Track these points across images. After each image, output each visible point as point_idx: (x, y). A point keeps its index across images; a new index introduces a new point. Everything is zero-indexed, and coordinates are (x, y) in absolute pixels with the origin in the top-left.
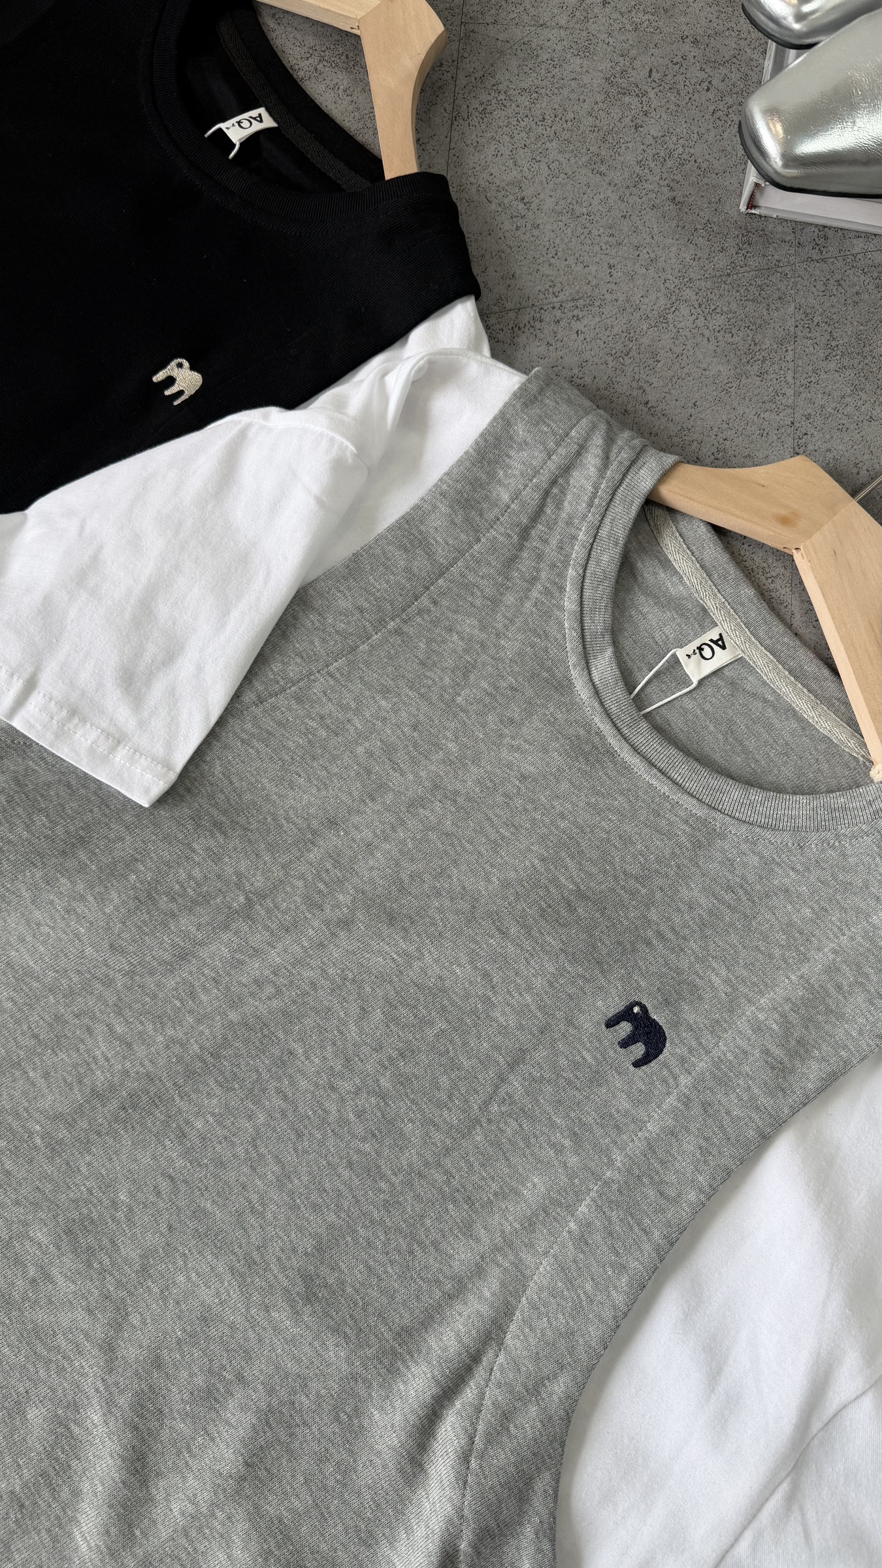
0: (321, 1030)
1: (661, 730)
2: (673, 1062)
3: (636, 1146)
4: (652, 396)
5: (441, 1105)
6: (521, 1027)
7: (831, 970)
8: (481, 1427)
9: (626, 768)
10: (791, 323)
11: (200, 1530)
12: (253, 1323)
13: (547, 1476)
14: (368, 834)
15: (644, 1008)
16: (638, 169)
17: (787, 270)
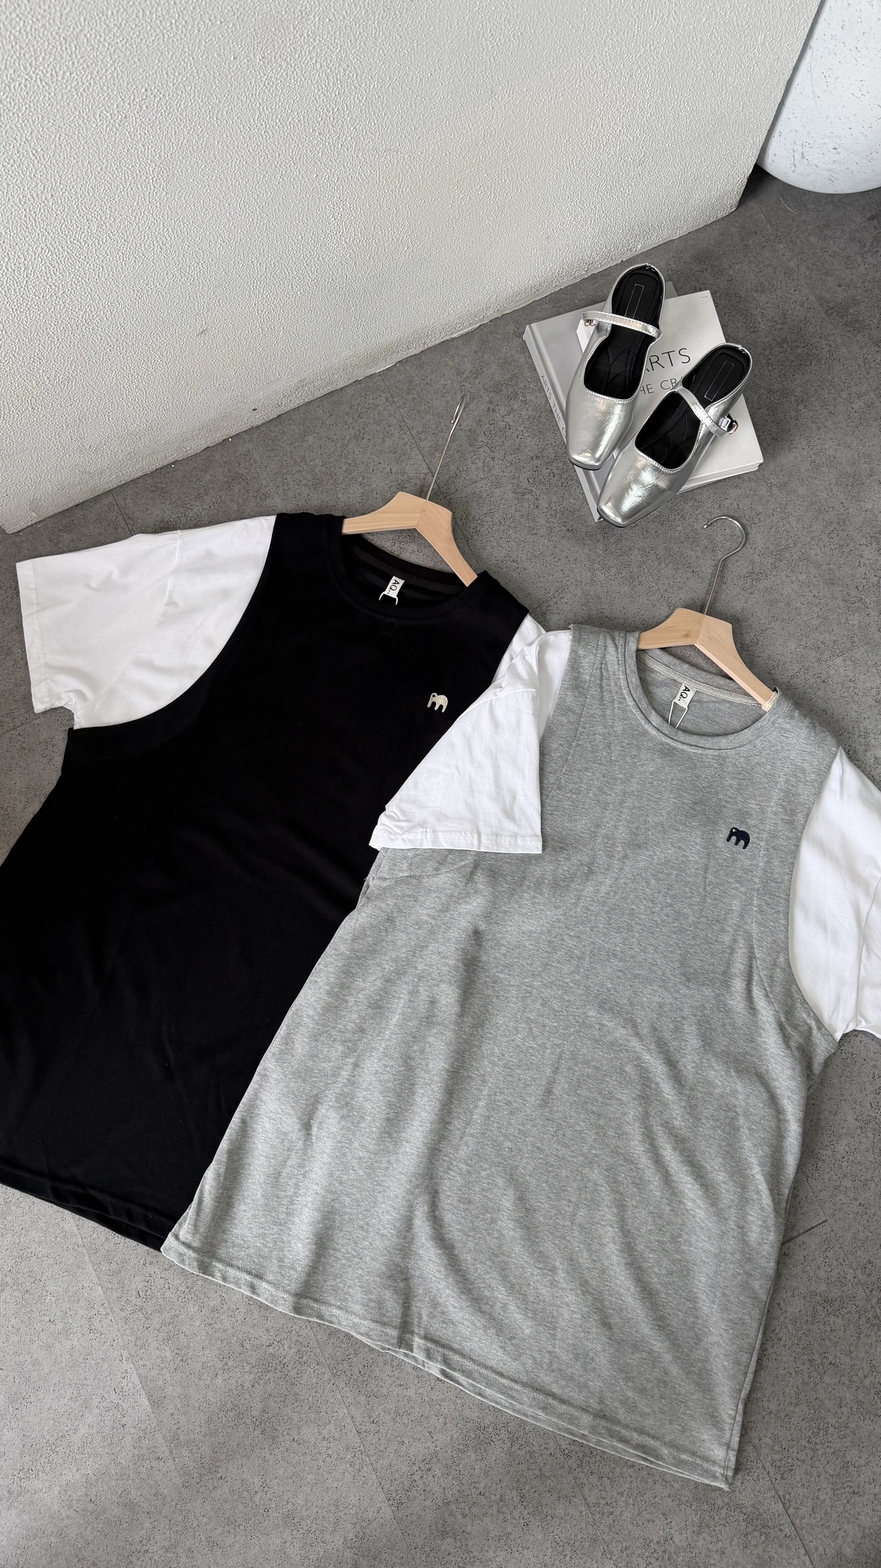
0: (637, 897)
1: (685, 731)
2: (755, 840)
3: (760, 873)
4: (607, 613)
5: (691, 897)
6: (701, 858)
7: (787, 781)
8: (766, 985)
9: (683, 751)
10: (639, 557)
11: (701, 1069)
12: (676, 999)
13: (794, 986)
14: (612, 823)
15: (736, 829)
16: (548, 525)
17: (626, 536)
